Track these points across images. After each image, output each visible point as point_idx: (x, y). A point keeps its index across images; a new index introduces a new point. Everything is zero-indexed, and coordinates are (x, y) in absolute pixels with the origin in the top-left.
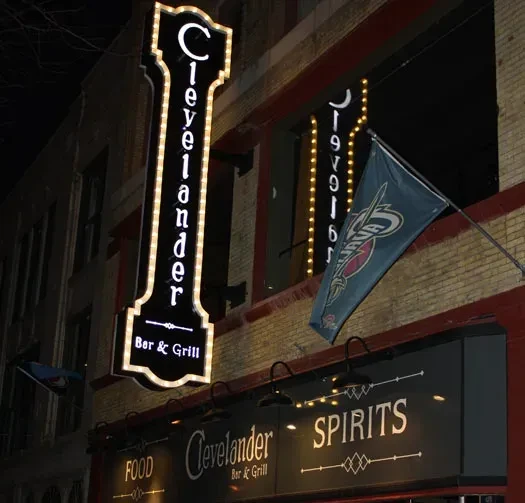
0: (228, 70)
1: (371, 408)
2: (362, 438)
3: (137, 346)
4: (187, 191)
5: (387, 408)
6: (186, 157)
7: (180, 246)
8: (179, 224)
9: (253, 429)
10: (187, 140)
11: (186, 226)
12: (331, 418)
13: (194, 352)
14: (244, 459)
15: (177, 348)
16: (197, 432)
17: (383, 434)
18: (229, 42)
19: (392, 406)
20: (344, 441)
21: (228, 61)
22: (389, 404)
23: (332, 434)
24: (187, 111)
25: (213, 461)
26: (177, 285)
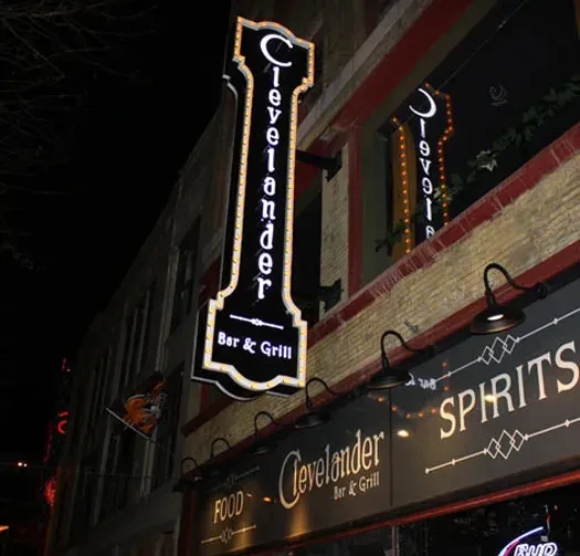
0: (311, 78)
1: (519, 369)
2: (511, 408)
3: (220, 342)
4: (273, 184)
5: (544, 362)
6: (271, 152)
7: (267, 237)
8: (265, 215)
9: (358, 434)
10: (272, 136)
11: (273, 217)
12: (461, 396)
13: (285, 352)
14: (348, 472)
15: (266, 346)
16: (293, 453)
17: (543, 396)
18: (311, 54)
19: (553, 358)
20: (484, 419)
21: (311, 70)
22: (547, 357)
23: (465, 416)
24: (271, 110)
25: (311, 481)
26: (265, 277)
